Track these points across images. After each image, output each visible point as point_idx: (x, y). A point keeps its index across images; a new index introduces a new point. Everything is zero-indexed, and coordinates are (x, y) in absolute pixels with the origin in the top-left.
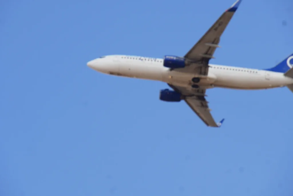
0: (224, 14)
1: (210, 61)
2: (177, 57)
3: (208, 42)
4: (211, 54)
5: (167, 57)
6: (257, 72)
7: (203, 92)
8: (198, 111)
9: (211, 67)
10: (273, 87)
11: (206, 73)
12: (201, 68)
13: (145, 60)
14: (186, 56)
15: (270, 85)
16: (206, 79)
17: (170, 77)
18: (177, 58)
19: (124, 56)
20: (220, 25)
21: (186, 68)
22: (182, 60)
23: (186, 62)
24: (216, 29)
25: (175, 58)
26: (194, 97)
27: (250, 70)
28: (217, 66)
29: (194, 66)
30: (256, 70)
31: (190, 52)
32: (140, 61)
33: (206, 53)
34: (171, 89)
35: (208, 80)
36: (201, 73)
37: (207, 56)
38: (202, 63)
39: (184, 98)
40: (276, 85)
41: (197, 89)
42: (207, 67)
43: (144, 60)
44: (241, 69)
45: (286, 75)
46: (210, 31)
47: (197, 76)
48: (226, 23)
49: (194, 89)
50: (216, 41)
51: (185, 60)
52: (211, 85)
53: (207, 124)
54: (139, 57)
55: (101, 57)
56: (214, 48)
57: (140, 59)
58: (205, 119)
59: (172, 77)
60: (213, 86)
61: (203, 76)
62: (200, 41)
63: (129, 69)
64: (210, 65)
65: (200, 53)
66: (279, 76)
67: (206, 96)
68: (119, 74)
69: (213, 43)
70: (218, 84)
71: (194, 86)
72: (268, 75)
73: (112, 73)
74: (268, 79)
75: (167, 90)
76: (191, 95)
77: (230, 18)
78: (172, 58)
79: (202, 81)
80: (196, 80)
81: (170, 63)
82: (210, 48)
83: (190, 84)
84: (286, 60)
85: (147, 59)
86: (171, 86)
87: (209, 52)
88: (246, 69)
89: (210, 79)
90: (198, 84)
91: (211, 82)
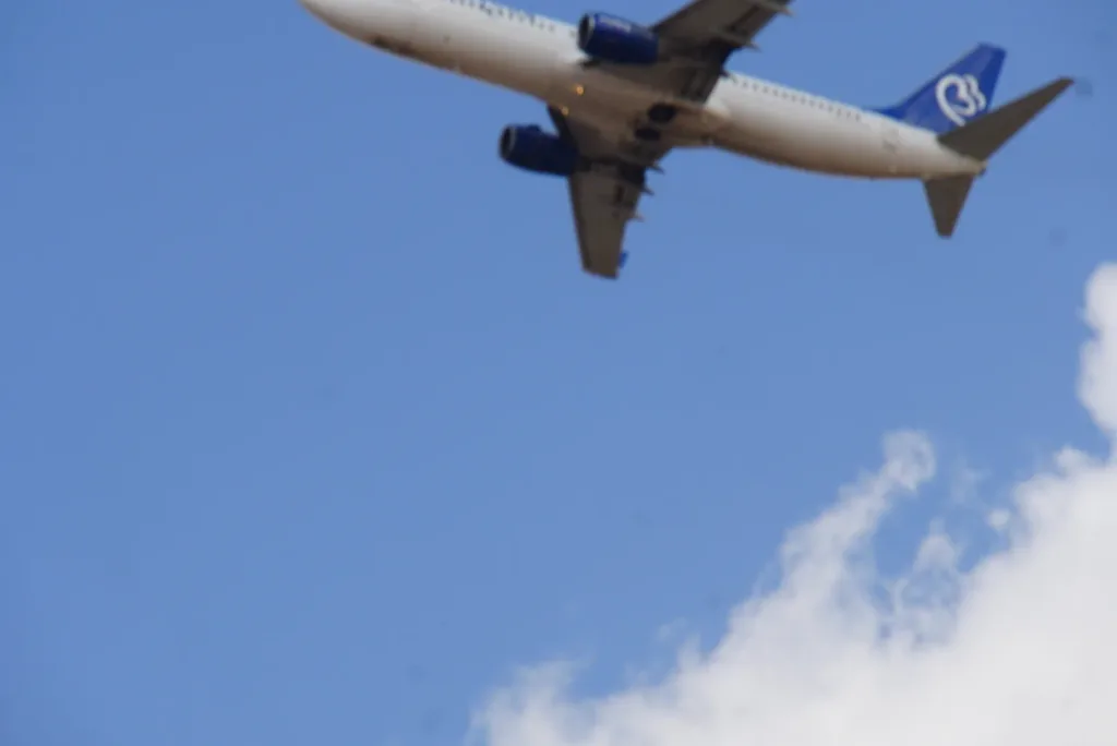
2: (632, 25)
4: (748, 33)
5: (605, 20)
6: (858, 117)
11: (703, 93)
12: (693, 73)
13: (501, 13)
14: (660, 29)
15: (893, 169)
16: (698, 114)
17: (580, 90)
22: (650, 36)
23: (662, 45)
25: (627, 28)
31: (682, 14)
32: (483, 15)
33: (732, 28)
34: (549, 127)
35: (702, 119)
36: (684, 92)
37: (729, 37)
38: (703, 58)
42: (716, 71)
43: (496, 15)
45: (942, 141)
47: (669, 99)
49: (639, 141)
51: (656, 38)
52: (706, 137)
56: (768, 16)
57: (483, 7)
59: (585, 91)
60: (710, 142)
61: (688, 104)
63: (447, 39)
65: (713, 25)
66: (919, 141)
68: (404, 50)
70: (728, 137)
71: (640, 133)
72: (892, 132)
73: (381, 42)
74: (893, 148)
75: (535, 129)
78: (617, 24)
79: (679, 120)
80: (663, 113)
82: (754, 11)
83: (633, 123)
84: (934, 85)
85: (505, 10)
86: (555, 114)
87: (744, 26)
89: (713, 118)
90: (663, 127)
91: (708, 130)
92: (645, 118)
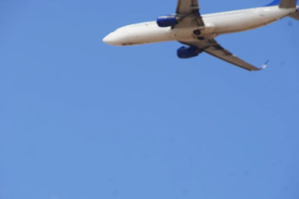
1: (200, 12)
4: (197, 5)
5: (160, 17)
6: (252, 11)
7: (214, 41)
8: (229, 60)
9: (205, 17)
10: (270, 22)
11: (202, 24)
12: (196, 20)
14: (178, 12)
15: (266, 21)
16: (204, 29)
18: (169, 17)
19: (132, 26)
21: (180, 23)
22: (173, 17)
23: (177, 18)
25: (166, 17)
26: (211, 48)
29: (188, 19)
31: (178, 8)
32: (146, 26)
33: (193, 5)
35: (206, 30)
36: (199, 25)
37: (195, 8)
38: (194, 15)
40: (272, 20)
41: (205, 40)
42: (201, 18)
43: (149, 25)
45: (281, 7)
47: (196, 28)
51: (176, 16)
52: (213, 33)
53: (249, 69)
59: (175, 35)
61: (200, 28)
63: (137, 37)
64: (202, 15)
65: (187, 7)
66: (275, 10)
67: (221, 44)
68: (131, 44)
70: (219, 31)
71: (201, 38)
73: (124, 44)
74: (263, 15)
75: (183, 47)
76: (207, 47)
79: (202, 32)
80: (197, 32)
83: (194, 37)
86: (182, 43)
87: (195, 4)
89: (209, 28)
90: (200, 36)
91: (212, 31)
92: (195, 35)
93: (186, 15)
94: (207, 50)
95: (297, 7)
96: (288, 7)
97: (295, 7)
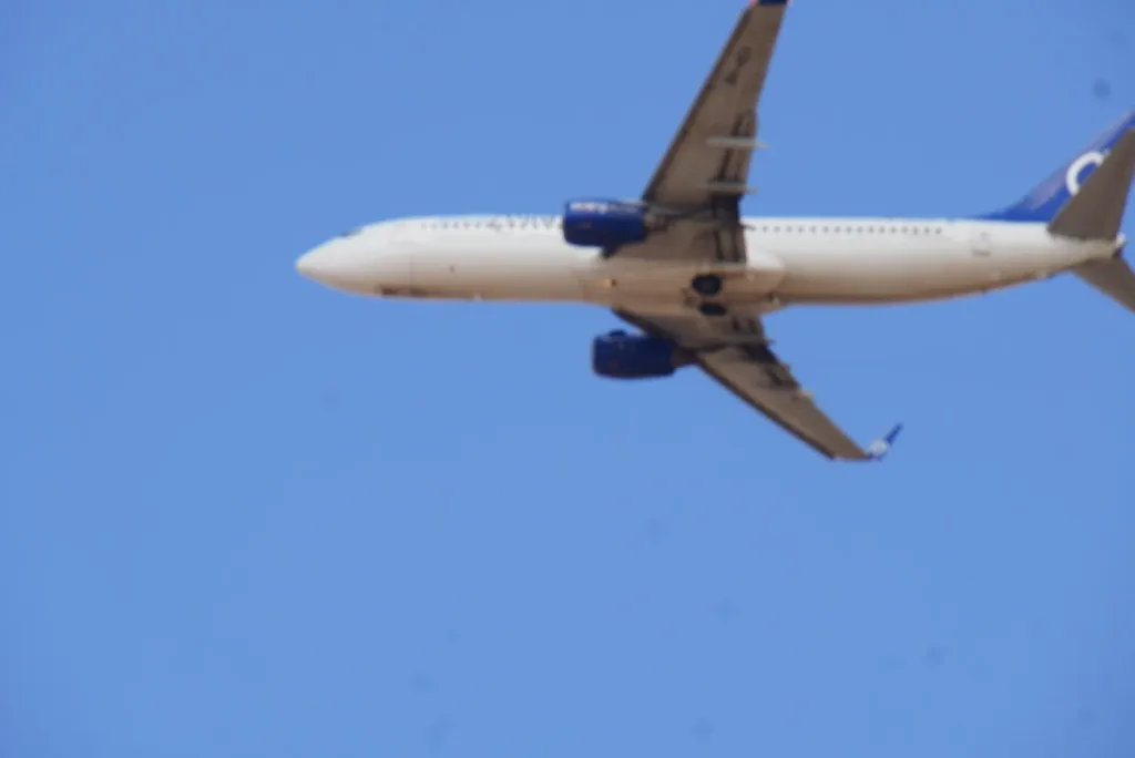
0: (746, 18)
1: (744, 205)
2: (610, 202)
3: (717, 131)
4: (738, 179)
5: (576, 207)
6: (938, 231)
7: (755, 327)
8: (770, 406)
9: (753, 228)
10: (1007, 281)
11: (738, 254)
12: (716, 235)
13: (512, 225)
14: (651, 195)
15: (996, 276)
16: (741, 275)
17: (607, 283)
18: (614, 208)
19: (430, 221)
20: (741, 61)
21: (654, 241)
22: (632, 211)
23: (649, 218)
24: (732, 79)
25: (603, 208)
26: (730, 351)
27: (911, 224)
28: (771, 222)
29: (687, 230)
30: (934, 224)
32: (491, 232)
33: (721, 177)
34: (633, 331)
35: (751, 278)
36: (720, 257)
37: (727, 187)
38: (715, 216)
39: (691, 357)
40: (1019, 276)
41: (726, 318)
42: (737, 229)
43: (506, 229)
44: (876, 223)
45: (1054, 230)
46: (708, 89)
47: (706, 268)
48: (765, 53)
49: (717, 319)
50: (744, 126)
51: (644, 210)
52: (770, 296)
53: (828, 453)
54: (487, 219)
55: (345, 234)
56: (745, 155)
57: (491, 225)
58: (808, 432)
59: (614, 283)
60: (776, 301)
61: (728, 268)
62: (684, 134)
63: (452, 269)
64: (745, 220)
65: (696, 178)
67: (773, 342)
68: (416, 292)
69: (735, 133)
70: (793, 290)
71: (710, 309)
72: (984, 236)
73: (389, 291)
74: (985, 254)
75: (618, 334)
76: (715, 347)
77: (773, 29)
78: (590, 207)
79: (729, 286)
80: (707, 285)
81: (588, 226)
82: (728, 154)
83: (688, 302)
84: (1064, 171)
85: (518, 221)
86: (624, 315)
87: (731, 172)
88: (899, 224)
89: (761, 275)
90: (719, 298)
91: (766, 288)
92: (694, 294)
93: (687, 209)
94: (711, 359)
95: (1121, 239)
96: (1082, 235)
97: (1113, 237)
